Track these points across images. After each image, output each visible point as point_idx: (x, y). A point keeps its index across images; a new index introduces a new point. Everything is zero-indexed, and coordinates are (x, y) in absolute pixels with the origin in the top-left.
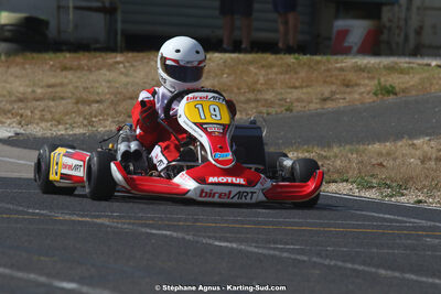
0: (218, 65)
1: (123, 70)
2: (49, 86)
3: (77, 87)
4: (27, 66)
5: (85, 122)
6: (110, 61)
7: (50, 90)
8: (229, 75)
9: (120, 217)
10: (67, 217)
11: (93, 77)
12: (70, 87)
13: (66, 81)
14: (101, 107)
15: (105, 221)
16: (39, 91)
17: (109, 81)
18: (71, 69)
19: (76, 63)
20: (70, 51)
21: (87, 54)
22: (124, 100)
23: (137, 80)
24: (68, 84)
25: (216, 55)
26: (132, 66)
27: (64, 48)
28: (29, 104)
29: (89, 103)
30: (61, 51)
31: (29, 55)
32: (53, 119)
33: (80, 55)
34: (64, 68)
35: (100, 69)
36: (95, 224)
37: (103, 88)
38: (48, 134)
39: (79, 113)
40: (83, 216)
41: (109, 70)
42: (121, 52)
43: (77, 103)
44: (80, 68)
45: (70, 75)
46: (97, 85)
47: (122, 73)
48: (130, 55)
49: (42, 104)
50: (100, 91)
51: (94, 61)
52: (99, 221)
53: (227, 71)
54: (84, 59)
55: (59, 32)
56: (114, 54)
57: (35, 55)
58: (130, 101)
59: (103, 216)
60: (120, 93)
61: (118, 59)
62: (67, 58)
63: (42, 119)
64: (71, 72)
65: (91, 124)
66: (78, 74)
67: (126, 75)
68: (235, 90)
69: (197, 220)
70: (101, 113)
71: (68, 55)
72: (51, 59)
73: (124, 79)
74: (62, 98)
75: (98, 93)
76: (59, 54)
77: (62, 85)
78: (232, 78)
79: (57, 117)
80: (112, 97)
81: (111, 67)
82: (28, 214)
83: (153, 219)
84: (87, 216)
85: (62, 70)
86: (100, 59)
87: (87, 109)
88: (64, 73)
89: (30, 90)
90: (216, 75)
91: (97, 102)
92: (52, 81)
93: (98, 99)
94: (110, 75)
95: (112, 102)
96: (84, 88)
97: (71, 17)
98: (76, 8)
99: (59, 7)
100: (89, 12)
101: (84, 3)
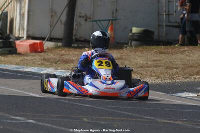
1: (187, 54)
2: (154, 61)
3: (167, 61)
4: (144, 52)
5: (170, 77)
6: (181, 50)
7: (154, 62)
9: (187, 121)
10: (162, 120)
11: (173, 57)
12: (164, 61)
13: (161, 59)
14: (177, 71)
15: (180, 123)
16: (149, 63)
17: (181, 59)
18: (164, 53)
19: (166, 51)
20: (163, 45)
22: (188, 68)
23: (194, 58)
24: (162, 60)
26: (192, 52)
27: (161, 43)
28: (145, 69)
29: (172, 69)
30: (159, 45)
31: (145, 47)
32: (156, 76)
33: (168, 47)
34: (161, 53)
35: (177, 53)
37: (178, 62)
38: (153, 82)
39: (167, 73)
40: (169, 120)
41: (181, 54)
42: (187, 46)
43: (167, 69)
44: (168, 53)
45: (163, 56)
46: (175, 60)
47: (187, 55)
48: (191, 47)
49: (151, 69)
50: (177, 63)
51: (174, 50)
54: (169, 49)
55: (159, 36)
56: (183, 47)
57: (148, 47)
58: (190, 68)
59: (180, 120)
60: (186, 64)
61: (185, 49)
62: (162, 48)
63: (151, 76)
65: (173, 78)
66: (167, 55)
67: (189, 56)
70: (177, 73)
71: (163, 47)
72: (155, 48)
73: (188, 58)
74: (160, 66)
75: (176, 65)
76: (158, 47)
77: (160, 60)
79: (158, 74)
80: (183, 66)
82: (145, 118)
86: (177, 49)
87: (171, 72)
88: (161, 55)
89: (145, 62)
91: (176, 68)
92: (156, 58)
94: (180, 56)
95: (182, 69)
97: (164, 30)
98: (166, 26)
99: (159, 25)
100: (172, 28)
101: (170, 24)
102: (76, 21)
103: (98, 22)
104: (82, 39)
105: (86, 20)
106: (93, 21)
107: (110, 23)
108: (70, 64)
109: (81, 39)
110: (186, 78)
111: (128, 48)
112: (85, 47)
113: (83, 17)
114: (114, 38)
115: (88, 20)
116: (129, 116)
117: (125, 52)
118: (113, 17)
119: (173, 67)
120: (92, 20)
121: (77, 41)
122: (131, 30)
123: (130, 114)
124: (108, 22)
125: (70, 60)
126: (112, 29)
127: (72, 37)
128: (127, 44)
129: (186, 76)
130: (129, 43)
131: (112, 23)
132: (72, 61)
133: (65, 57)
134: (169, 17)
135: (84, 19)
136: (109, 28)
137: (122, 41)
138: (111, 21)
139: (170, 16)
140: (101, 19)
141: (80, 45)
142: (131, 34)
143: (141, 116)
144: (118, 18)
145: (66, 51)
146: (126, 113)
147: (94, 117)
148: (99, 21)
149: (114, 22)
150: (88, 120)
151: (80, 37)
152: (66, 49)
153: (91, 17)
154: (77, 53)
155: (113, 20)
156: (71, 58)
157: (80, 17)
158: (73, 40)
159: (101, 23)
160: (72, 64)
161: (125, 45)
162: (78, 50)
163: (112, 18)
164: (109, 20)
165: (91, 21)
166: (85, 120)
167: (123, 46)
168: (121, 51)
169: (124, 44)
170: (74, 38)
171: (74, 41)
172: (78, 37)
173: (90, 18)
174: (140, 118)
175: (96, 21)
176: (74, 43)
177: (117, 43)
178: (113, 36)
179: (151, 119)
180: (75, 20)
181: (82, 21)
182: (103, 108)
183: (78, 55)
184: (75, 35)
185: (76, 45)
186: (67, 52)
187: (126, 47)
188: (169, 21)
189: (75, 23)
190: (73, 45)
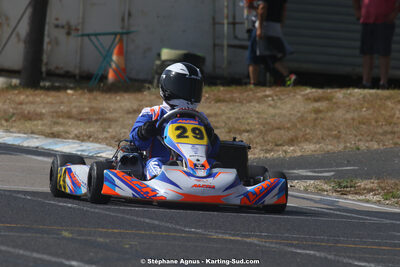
0: (358, 99)
1: (272, 102)
3: (229, 118)
6: (260, 95)
8: (368, 109)
9: (268, 237)
10: (220, 236)
11: (244, 109)
12: (224, 117)
13: (219, 112)
14: (251, 136)
15: (255, 241)
17: (259, 113)
18: (224, 101)
19: (228, 96)
20: (223, 85)
21: (239, 88)
22: (272, 130)
23: (284, 112)
24: (221, 115)
25: (356, 90)
26: (280, 99)
27: (219, 82)
29: (240, 132)
30: (215, 84)
33: (233, 88)
34: (218, 101)
35: (250, 102)
36: (246, 243)
37: (253, 119)
41: (259, 102)
42: (270, 86)
43: (229, 132)
44: (233, 100)
45: (223, 107)
46: (248, 116)
47: (270, 105)
48: (278, 89)
50: (250, 121)
51: (246, 94)
52: (248, 240)
53: (366, 105)
54: (236, 92)
55: (214, 67)
56: (263, 88)
58: (277, 131)
59: (253, 236)
60: (268, 124)
61: (268, 93)
62: (221, 91)
64: (224, 104)
66: (231, 106)
67: (274, 107)
68: (373, 123)
69: (338, 242)
71: (222, 88)
72: (207, 91)
73: (272, 111)
75: (248, 124)
76: (213, 88)
77: (216, 115)
78: (370, 112)
80: (262, 128)
81: (261, 100)
82: (185, 232)
83: (297, 239)
84: (238, 235)
85: (216, 102)
86: (251, 93)
88: (218, 104)
90: (357, 109)
91: (248, 131)
92: (207, 111)
93: (248, 128)
94: (256, 106)
95: (261, 132)
96: (237, 119)
97: (225, 54)
98: (230, 46)
99: (215, 45)
100: (241, 50)
101: (237, 42)
102: (49, 36)
103: (93, 38)
104: (61, 72)
105: (68, 34)
106: (83, 35)
107: (117, 39)
108: (35, 122)
109: (57, 71)
110: (267, 151)
111: (153, 90)
112: (66, 88)
113: (63, 27)
114: (124, 70)
115: (73, 33)
116: (155, 227)
117: (148, 98)
118: (123, 28)
119: (243, 128)
120: (80, 33)
121: (51, 75)
122: (159, 55)
123: (156, 222)
124: (113, 36)
125: (37, 114)
126: (120, 53)
127: (41, 68)
128: (151, 82)
129: (268, 147)
130: (156, 81)
131: (121, 40)
132: (40, 116)
133: (27, 108)
134: (234, 28)
135: (64, 31)
136: (115, 51)
137: (141, 76)
138: (118, 37)
139: (237, 26)
140: (98, 31)
141: (57, 84)
142: (158, 62)
143: (178, 227)
144: (133, 29)
145: (27, 96)
146: (147, 221)
147: (82, 229)
148: (96, 35)
149: (125, 37)
150: (71, 236)
151: (57, 68)
152: (29, 92)
153: (79, 27)
154: (49, 99)
155: (124, 35)
156: (38, 110)
157: (57, 26)
158: (41, 73)
159: (98, 40)
160: (40, 122)
161: (147, 85)
162: (53, 93)
163: (120, 31)
164: (116, 34)
165: (78, 36)
166: (66, 234)
167: (143, 87)
168: (139, 96)
169: (145, 81)
170: (44, 69)
171: (44, 75)
172: (52, 67)
173: (77, 30)
174: (176, 231)
175: (88, 35)
176: (44, 80)
177: (131, 79)
178: (123, 66)
179: (197, 233)
180: (46, 32)
181: (61, 34)
182: (101, 211)
183: (51, 103)
184: (47, 64)
185: (47, 84)
186: (31, 98)
187: (149, 88)
188: (236, 37)
189: (46, 40)
190: (42, 84)
